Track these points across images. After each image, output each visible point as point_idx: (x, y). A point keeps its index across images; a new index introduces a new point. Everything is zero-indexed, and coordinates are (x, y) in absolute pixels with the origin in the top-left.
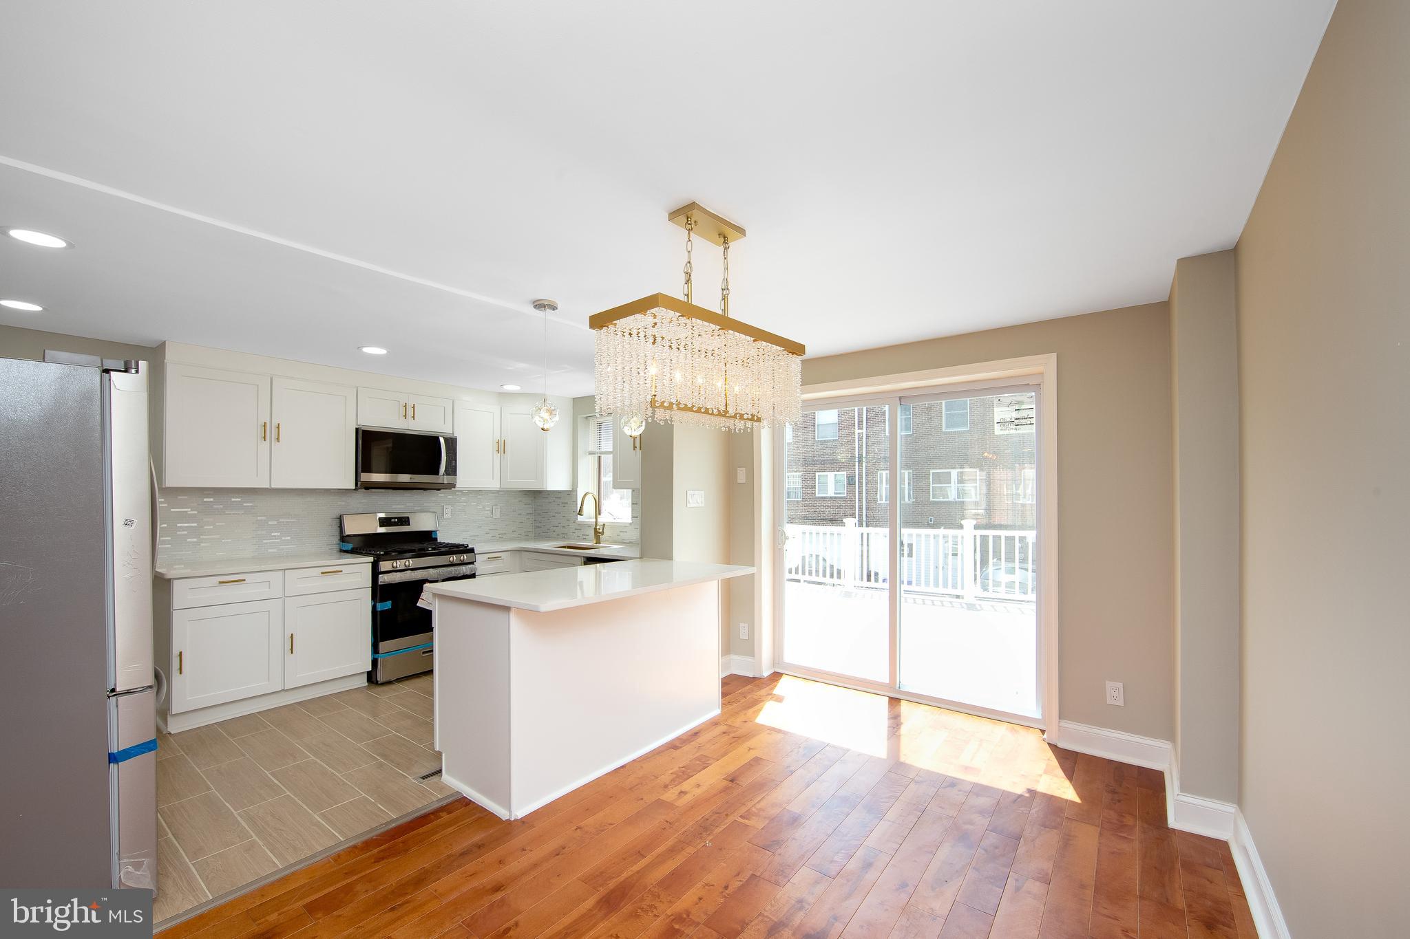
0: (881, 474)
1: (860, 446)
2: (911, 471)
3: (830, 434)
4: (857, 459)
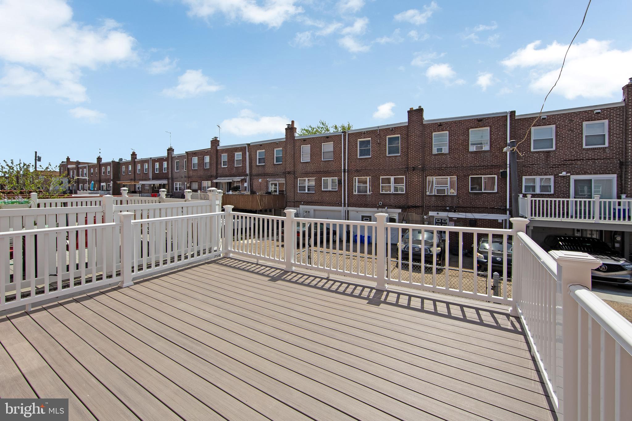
0: (355, 179)
1: (344, 164)
2: (370, 177)
3: (330, 157)
4: (343, 171)
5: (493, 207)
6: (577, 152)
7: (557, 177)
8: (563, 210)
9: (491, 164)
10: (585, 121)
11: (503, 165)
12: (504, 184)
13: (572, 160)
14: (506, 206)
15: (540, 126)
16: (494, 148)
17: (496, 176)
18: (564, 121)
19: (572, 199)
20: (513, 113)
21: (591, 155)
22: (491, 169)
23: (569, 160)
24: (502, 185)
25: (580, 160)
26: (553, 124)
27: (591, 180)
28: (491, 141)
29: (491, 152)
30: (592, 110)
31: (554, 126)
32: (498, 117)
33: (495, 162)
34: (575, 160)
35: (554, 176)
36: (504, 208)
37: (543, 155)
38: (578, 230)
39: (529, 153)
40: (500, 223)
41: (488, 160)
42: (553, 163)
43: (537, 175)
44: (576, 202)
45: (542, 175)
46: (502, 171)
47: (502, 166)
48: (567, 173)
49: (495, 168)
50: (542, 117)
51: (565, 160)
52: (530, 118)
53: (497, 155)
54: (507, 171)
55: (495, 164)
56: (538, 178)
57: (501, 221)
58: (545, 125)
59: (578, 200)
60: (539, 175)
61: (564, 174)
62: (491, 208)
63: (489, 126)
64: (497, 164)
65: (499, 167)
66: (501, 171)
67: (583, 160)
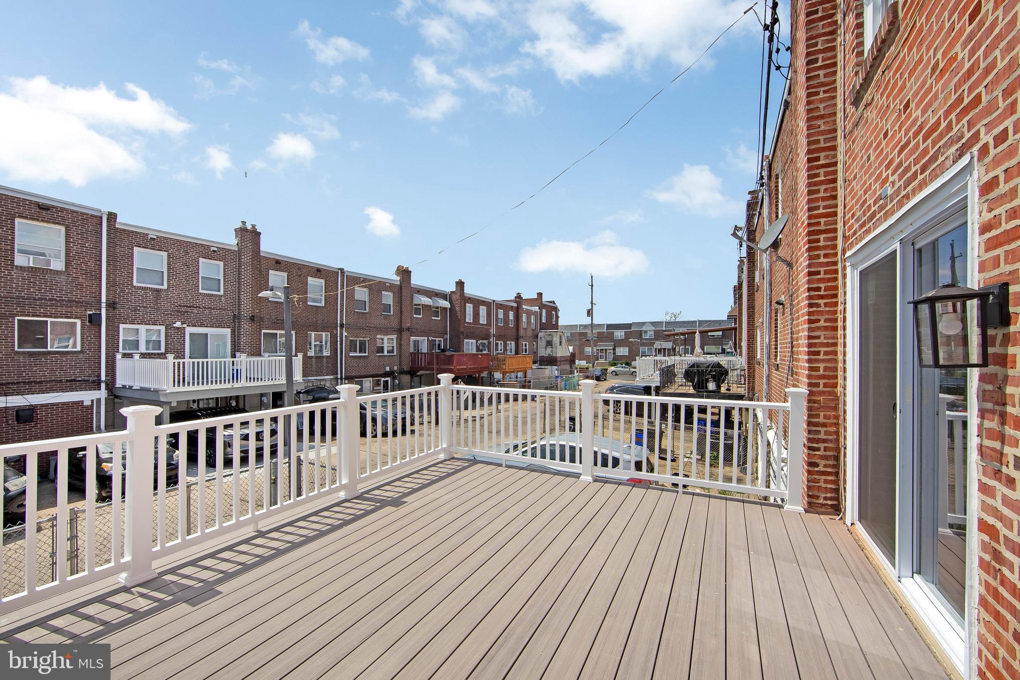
5: (73, 378)
6: (193, 297)
7: (169, 328)
8: (179, 375)
9: (68, 297)
10: (202, 257)
11: (92, 302)
12: (95, 336)
13: (187, 306)
14: (99, 376)
15: (147, 248)
16: (74, 268)
17: (78, 322)
18: (178, 250)
19: (187, 360)
20: (112, 217)
21: (207, 302)
22: (69, 307)
23: (184, 306)
24: (91, 338)
25: (196, 307)
26: (165, 251)
27: (207, 334)
28: (67, 255)
29: (67, 274)
30: (209, 246)
31: (166, 253)
32: (85, 214)
33: (76, 296)
34: (190, 307)
35: (166, 327)
36: (95, 378)
37: (150, 294)
38: (194, 401)
39: (130, 288)
40: (87, 407)
41: (63, 290)
42: (165, 308)
43: (142, 324)
44: (194, 363)
45: (150, 324)
46: (91, 313)
47: (92, 304)
48: (182, 324)
49: (77, 307)
50: (150, 236)
51: (180, 306)
52: (132, 232)
53: (80, 283)
54: (101, 314)
55: (77, 298)
56: (143, 328)
57: (90, 403)
58: (155, 249)
59: (196, 360)
60: (145, 324)
61: (178, 324)
62: (67, 381)
63: (63, 224)
64: (81, 299)
65: (87, 305)
66: (89, 313)
67: (199, 308)
